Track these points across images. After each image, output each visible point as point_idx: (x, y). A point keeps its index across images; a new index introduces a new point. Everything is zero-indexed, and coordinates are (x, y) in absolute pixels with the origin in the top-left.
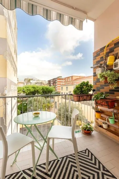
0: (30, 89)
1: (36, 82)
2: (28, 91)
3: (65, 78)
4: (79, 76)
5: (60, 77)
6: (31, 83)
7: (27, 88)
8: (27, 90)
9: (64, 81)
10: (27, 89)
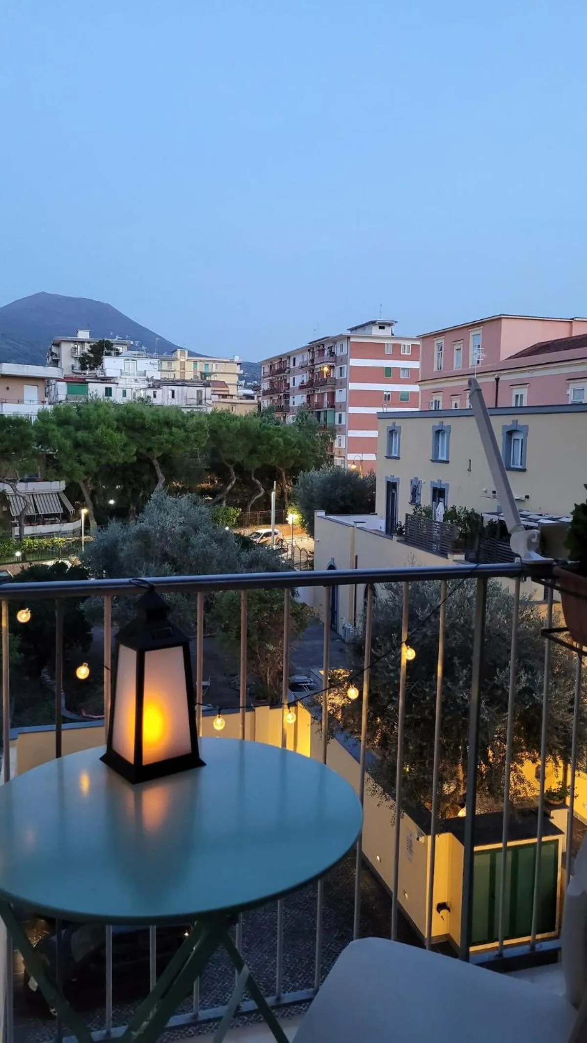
0: (107, 440)
1: (158, 376)
2: (86, 457)
3: (424, 338)
4: (568, 316)
5: (375, 331)
6: (105, 380)
7: (78, 429)
8: (77, 445)
9: (416, 365)
10: (81, 435)
